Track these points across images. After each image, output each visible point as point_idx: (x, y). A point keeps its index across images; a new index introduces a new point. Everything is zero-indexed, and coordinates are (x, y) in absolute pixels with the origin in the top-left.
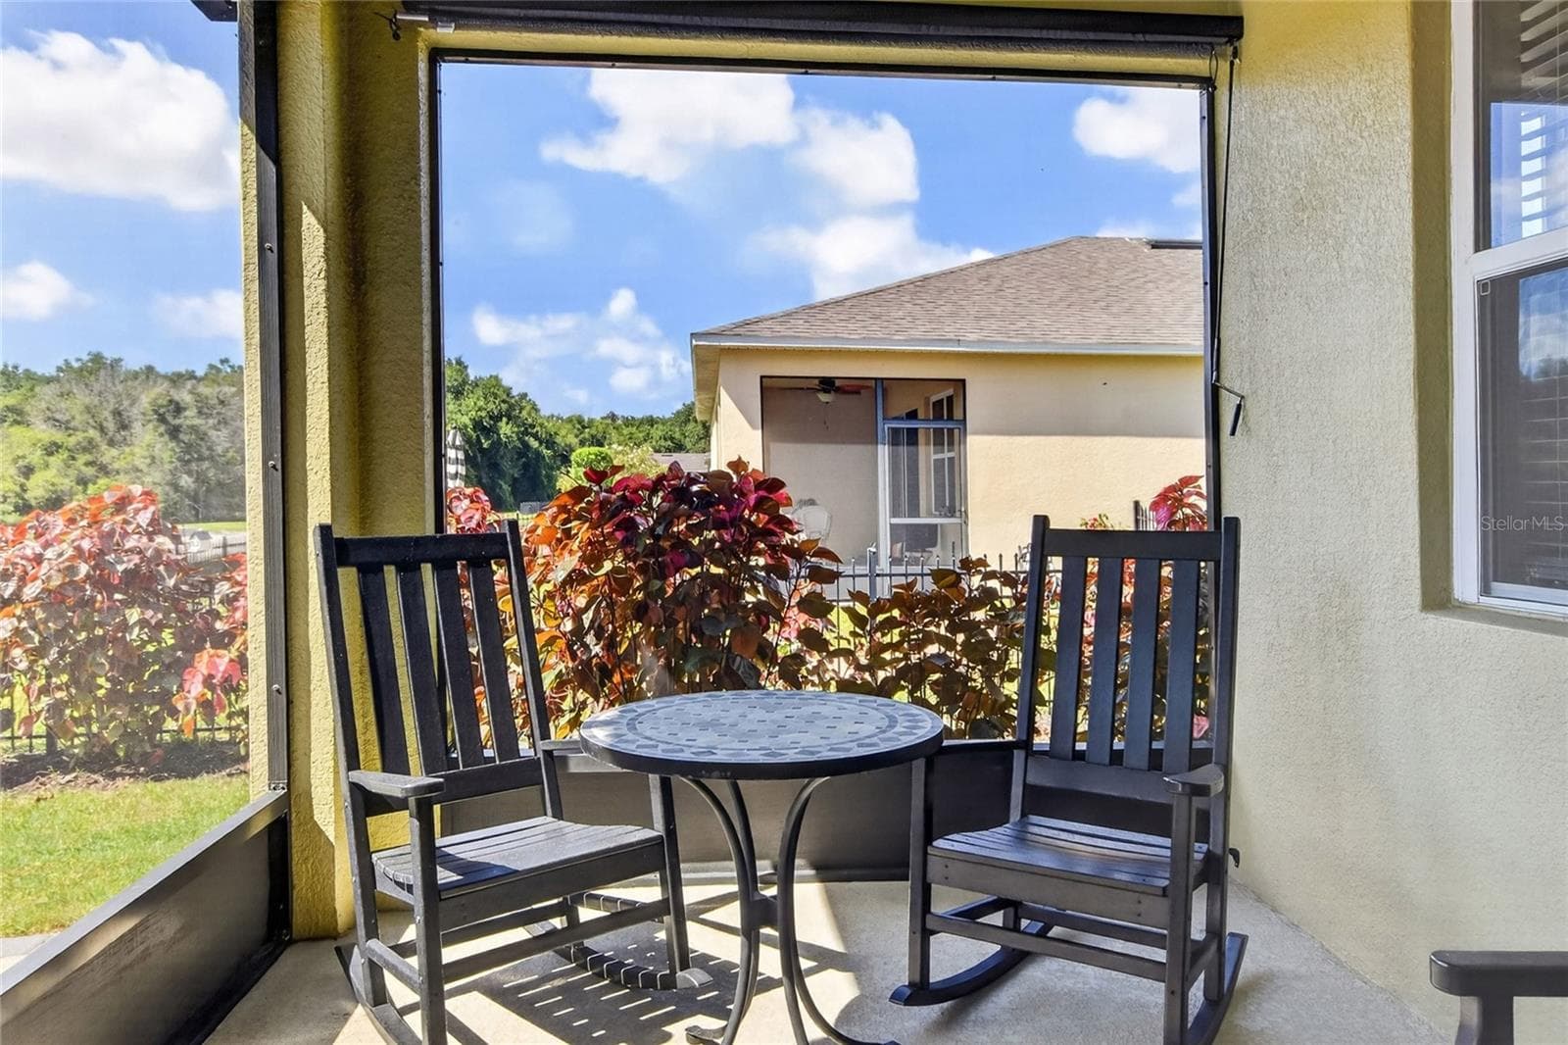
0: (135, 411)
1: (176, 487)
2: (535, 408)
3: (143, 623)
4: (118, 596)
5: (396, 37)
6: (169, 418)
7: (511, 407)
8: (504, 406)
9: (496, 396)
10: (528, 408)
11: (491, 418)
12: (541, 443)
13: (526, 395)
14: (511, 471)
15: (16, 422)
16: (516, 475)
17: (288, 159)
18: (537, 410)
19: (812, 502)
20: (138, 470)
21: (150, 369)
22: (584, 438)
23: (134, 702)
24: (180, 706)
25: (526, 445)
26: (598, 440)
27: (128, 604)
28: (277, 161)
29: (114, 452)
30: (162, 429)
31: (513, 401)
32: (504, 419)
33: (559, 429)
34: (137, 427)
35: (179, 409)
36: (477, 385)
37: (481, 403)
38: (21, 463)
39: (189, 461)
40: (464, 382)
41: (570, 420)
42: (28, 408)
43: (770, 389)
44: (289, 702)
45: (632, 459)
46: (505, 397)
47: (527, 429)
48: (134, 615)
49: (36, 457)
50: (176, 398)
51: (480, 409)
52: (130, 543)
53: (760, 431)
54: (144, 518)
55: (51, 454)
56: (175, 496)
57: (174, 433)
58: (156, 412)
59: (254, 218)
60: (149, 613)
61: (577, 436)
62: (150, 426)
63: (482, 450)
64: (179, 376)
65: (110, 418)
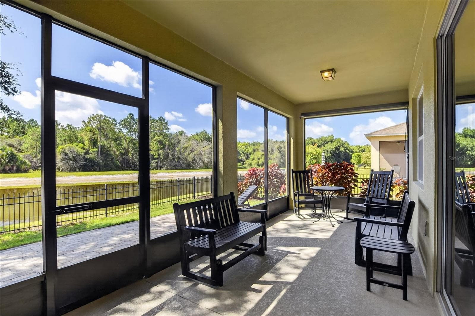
0: (274, 148)
1: (281, 162)
2: (348, 144)
3: (276, 181)
4: (274, 177)
5: (300, 119)
6: (279, 149)
7: (343, 144)
8: (341, 144)
9: (339, 142)
10: (347, 144)
11: (338, 147)
12: (349, 151)
13: (346, 141)
14: (343, 158)
15: (257, 151)
16: (344, 158)
17: (290, 134)
18: (349, 145)
19: (397, 165)
20: (275, 158)
21: (277, 141)
22: (360, 150)
23: (275, 191)
24: (280, 191)
25: (346, 152)
26: (363, 151)
27: (275, 178)
28: (289, 133)
29: (271, 156)
30: (279, 151)
31: (343, 143)
32: (341, 147)
33: (354, 148)
34: (275, 151)
35: (281, 148)
36: (336, 140)
37: (336, 144)
38: (258, 158)
39: (283, 157)
40: (333, 140)
41: (357, 146)
42: (259, 149)
43: (381, 143)
44: (289, 187)
45: (368, 155)
46: (341, 142)
47: (346, 149)
48: (275, 180)
49: (260, 157)
50: (281, 146)
51: (336, 145)
52: (275, 171)
53: (379, 152)
54: (276, 168)
55: (262, 156)
56: (280, 163)
57: (280, 152)
58: (278, 149)
59: (287, 137)
60: (277, 180)
61: (358, 150)
62: (277, 151)
63: (337, 154)
64: (281, 142)
65: (271, 150)
